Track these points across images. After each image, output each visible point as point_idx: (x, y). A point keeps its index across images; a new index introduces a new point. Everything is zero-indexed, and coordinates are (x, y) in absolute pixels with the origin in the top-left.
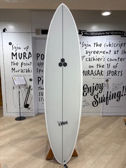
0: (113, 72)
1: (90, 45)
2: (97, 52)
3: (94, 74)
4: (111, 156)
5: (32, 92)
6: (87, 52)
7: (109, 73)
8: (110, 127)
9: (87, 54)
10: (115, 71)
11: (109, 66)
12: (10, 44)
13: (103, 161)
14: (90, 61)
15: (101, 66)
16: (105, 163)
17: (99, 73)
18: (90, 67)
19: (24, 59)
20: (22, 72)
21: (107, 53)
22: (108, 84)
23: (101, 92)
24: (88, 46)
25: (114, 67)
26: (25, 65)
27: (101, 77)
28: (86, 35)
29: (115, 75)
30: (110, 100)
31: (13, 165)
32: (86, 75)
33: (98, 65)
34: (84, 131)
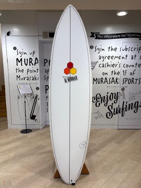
0: (130, 80)
1: (104, 49)
2: (112, 58)
3: (109, 82)
4: (126, 174)
5: (39, 102)
6: (100, 57)
7: (126, 81)
8: (126, 141)
9: (100, 59)
10: (133, 78)
11: (125, 72)
12: (15, 48)
13: (117, 180)
14: (103, 67)
15: (116, 73)
16: (119, 182)
17: (114, 81)
18: (103, 74)
19: (30, 65)
20: (28, 80)
21: (123, 58)
22: (123, 93)
23: (116, 102)
24: (102, 50)
25: (131, 74)
26: (31, 72)
27: (116, 85)
28: (99, 38)
29: (133, 82)
30: (126, 111)
31: (18, 182)
32: (99, 83)
33: (112, 72)
34: (97, 145)
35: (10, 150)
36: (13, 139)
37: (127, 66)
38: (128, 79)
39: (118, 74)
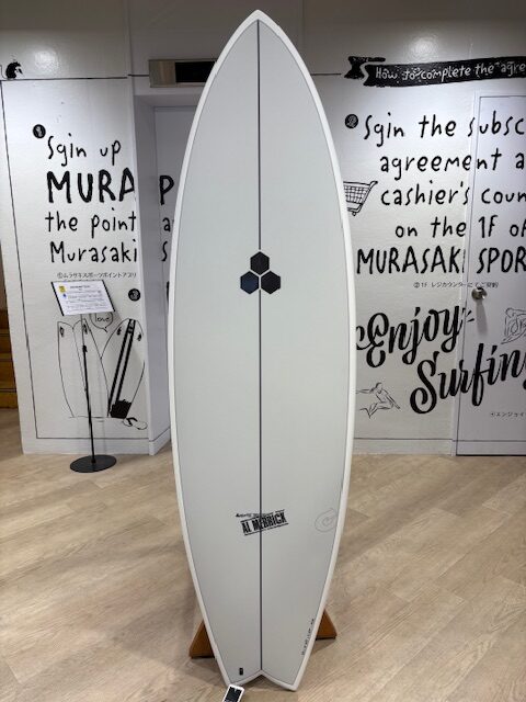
0: (507, 254)
1: (400, 129)
2: (433, 165)
3: (421, 266)
4: (492, 639)
5: (140, 348)
6: (384, 162)
7: (490, 261)
8: (488, 504)
9: (387, 170)
10: (521, 248)
11: (487, 225)
12: (39, 131)
13: (450, 665)
14: (400, 203)
15: (450, 227)
16: (459, 670)
17: (442, 262)
18: (400, 232)
19: (102, 199)
20: (97, 260)
21: (479, 165)
22: (481, 311)
23: (448, 346)
24: (392, 131)
25: (514, 230)
26: (106, 227)
27: (452, 277)
28: (382, 83)
29: (520, 266)
30: (491, 382)
31: (39, 671)
32: (381, 271)
33: (436, 224)
34: (371, 520)
35: (22, 539)
36: (41, 494)
37: (498, 197)
38: (501, 253)
39: (458, 230)
